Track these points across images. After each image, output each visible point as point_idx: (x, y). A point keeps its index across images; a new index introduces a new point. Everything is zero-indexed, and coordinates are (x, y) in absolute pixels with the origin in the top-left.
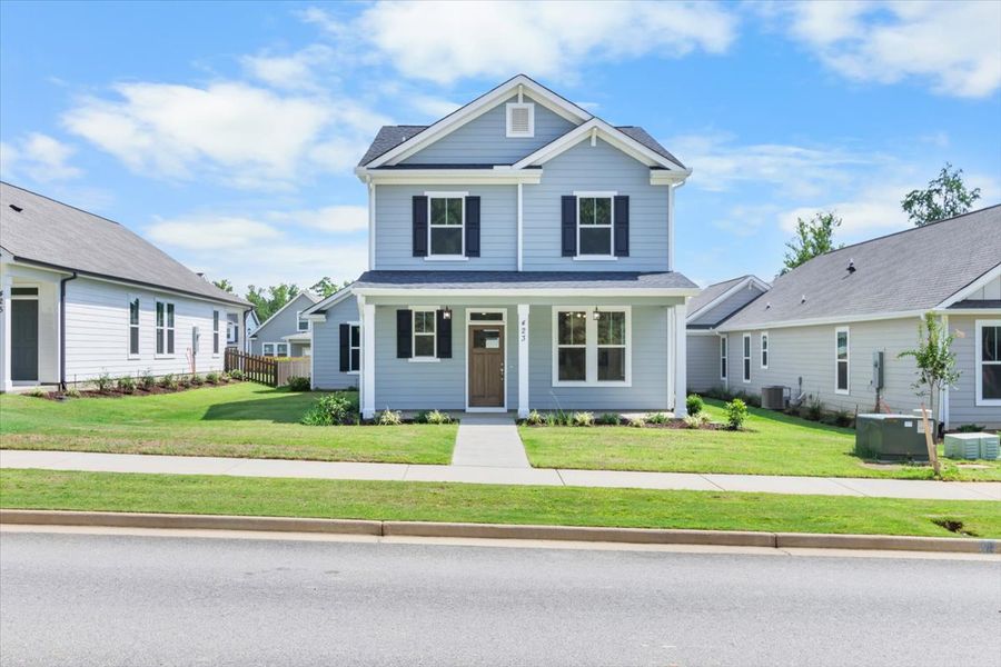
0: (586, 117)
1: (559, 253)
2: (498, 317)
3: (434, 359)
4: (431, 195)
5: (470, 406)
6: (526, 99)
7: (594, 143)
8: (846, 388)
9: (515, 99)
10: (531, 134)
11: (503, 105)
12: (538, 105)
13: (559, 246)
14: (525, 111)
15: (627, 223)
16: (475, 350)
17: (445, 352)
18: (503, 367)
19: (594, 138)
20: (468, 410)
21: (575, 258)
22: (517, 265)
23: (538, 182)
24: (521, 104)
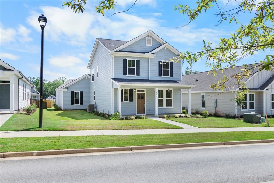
0: (165, 42)
1: (158, 75)
2: (144, 91)
3: (129, 102)
4: (128, 59)
5: (137, 114)
6: (151, 36)
7: (166, 49)
8: (204, 107)
9: (148, 36)
10: (151, 45)
11: (145, 37)
12: (153, 38)
13: (158, 74)
14: (150, 39)
15: (173, 68)
16: (138, 99)
17: (131, 100)
18: (145, 104)
19: (166, 48)
21: (162, 77)
22: (148, 78)
23: (153, 57)
24: (149, 38)
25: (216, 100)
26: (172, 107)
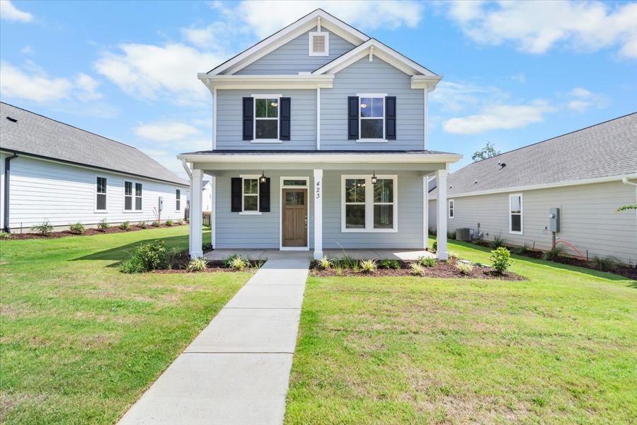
0: (365, 38)
1: (346, 137)
2: (304, 183)
3: (257, 213)
4: (256, 97)
5: (284, 245)
6: (323, 29)
7: (371, 60)
8: (520, 230)
9: (315, 29)
10: (326, 53)
11: (307, 33)
12: (331, 33)
13: (346, 132)
14: (322, 38)
15: (395, 115)
16: (287, 207)
17: (265, 207)
18: (306, 218)
19: (371, 57)
20: (282, 249)
21: (357, 141)
22: (316, 146)
23: (331, 86)
24: (319, 33)
25: (558, 210)
26: (395, 229)
